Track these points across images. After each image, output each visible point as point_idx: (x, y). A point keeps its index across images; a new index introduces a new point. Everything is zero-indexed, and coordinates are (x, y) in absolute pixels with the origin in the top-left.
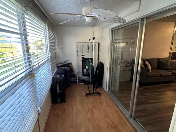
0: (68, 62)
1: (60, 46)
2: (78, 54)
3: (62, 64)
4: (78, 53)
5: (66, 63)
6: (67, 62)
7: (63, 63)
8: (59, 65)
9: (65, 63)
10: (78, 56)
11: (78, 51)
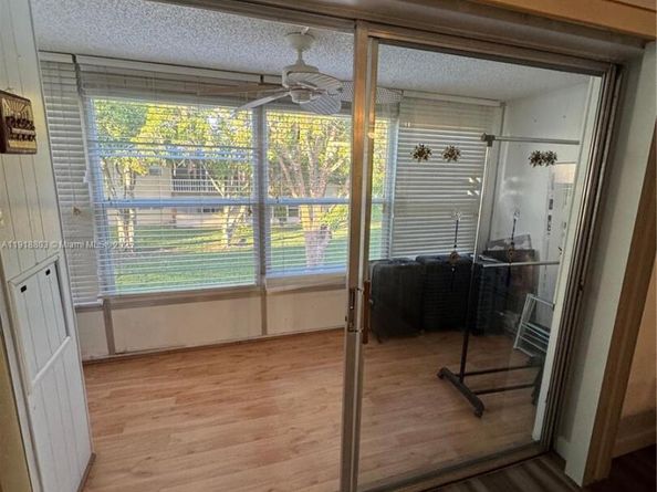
0: (525, 246)
1: (515, 179)
2: (550, 218)
3: (502, 248)
4: (550, 212)
5: (517, 247)
6: (522, 242)
7: (505, 245)
8: (492, 247)
9: (513, 244)
10: (549, 226)
11: (551, 201)
